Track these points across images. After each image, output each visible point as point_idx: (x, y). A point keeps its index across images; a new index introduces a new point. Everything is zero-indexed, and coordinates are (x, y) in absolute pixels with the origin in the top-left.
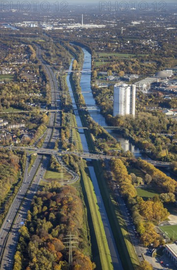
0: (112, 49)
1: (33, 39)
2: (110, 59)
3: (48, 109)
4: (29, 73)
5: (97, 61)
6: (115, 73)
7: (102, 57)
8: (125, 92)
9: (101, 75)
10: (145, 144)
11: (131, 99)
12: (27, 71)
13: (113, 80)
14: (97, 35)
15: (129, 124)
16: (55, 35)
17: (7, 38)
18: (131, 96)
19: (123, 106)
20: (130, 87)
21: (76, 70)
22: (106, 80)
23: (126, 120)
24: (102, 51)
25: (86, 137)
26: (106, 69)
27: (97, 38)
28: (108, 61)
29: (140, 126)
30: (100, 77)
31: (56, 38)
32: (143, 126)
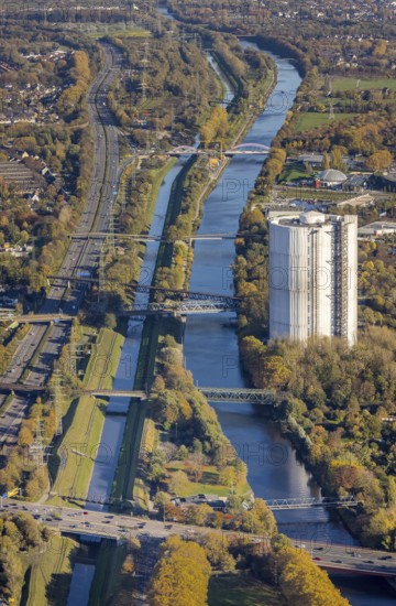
0: (385, 62)
1: (107, 29)
2: (361, 103)
3: (26, 312)
4: (23, 162)
5: (311, 110)
6: (358, 159)
7: (338, 95)
8: (314, 247)
9: (300, 165)
10: (340, 469)
11: (338, 274)
12: (21, 153)
13: (340, 186)
14: (352, 12)
15: (315, 379)
16: (196, 13)
17: (13, 29)
18: (338, 260)
19: (304, 303)
20: (329, 228)
21: (211, 146)
22: (314, 185)
23: (305, 361)
24: (345, 72)
25: (125, 434)
26: (327, 141)
27: (347, 23)
28: (351, 109)
29: (356, 389)
30: (296, 174)
31: (198, 22)
32: (370, 386)
